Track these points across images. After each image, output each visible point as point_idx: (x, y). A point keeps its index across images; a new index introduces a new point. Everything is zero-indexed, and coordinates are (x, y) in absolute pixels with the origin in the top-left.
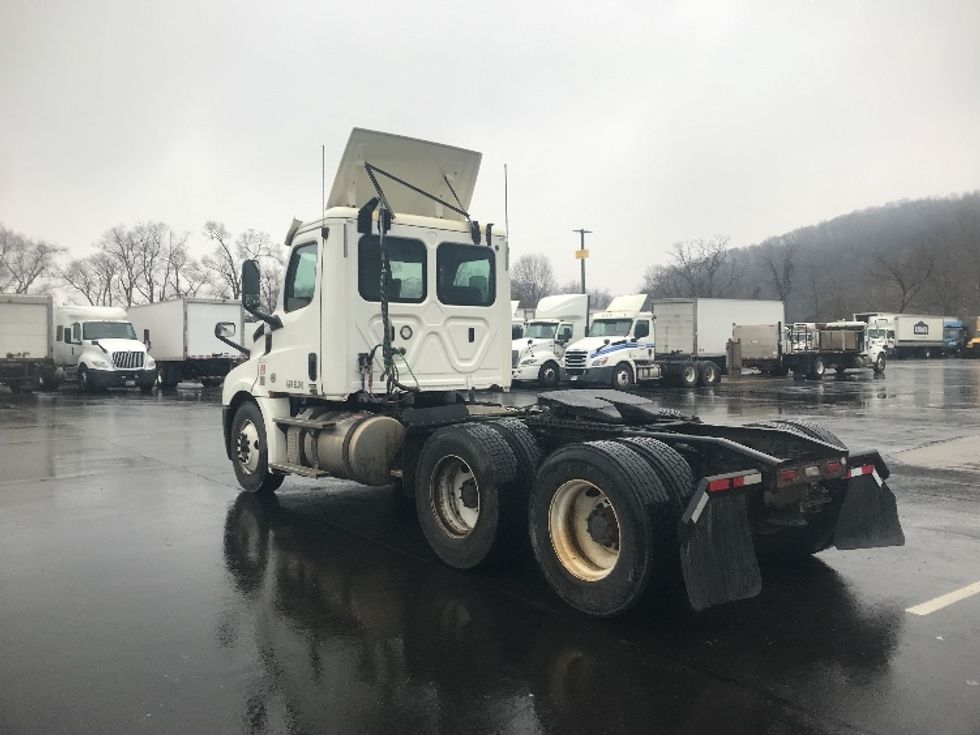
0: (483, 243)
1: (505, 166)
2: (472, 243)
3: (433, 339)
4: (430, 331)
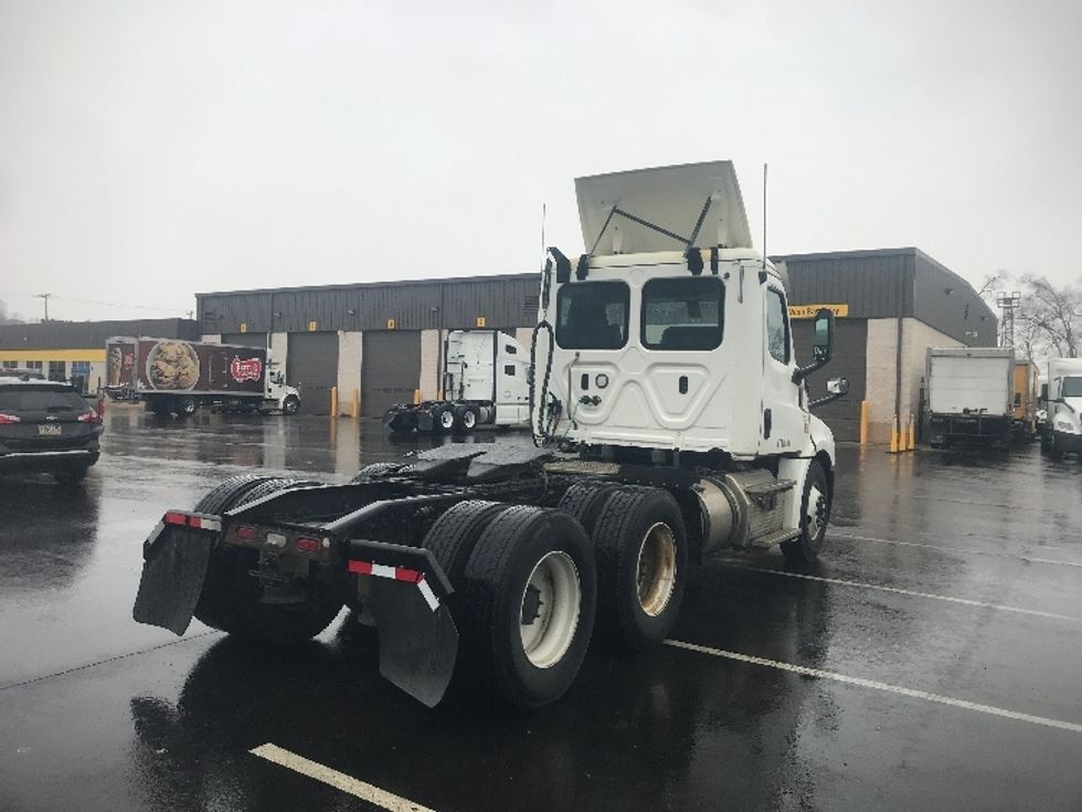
0: (707, 271)
1: (766, 166)
2: (690, 274)
3: (632, 388)
4: (627, 379)
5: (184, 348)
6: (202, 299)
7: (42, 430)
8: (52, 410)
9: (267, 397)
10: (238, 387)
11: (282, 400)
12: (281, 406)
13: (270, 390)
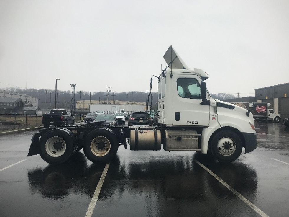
5: (241, 104)
6: (257, 91)
7: (139, 121)
8: (141, 117)
9: (268, 117)
10: (259, 114)
11: (274, 118)
12: (274, 120)
13: (270, 115)
